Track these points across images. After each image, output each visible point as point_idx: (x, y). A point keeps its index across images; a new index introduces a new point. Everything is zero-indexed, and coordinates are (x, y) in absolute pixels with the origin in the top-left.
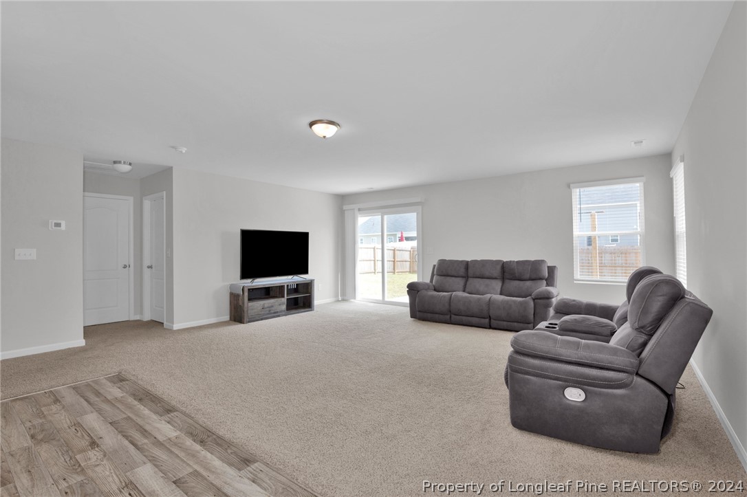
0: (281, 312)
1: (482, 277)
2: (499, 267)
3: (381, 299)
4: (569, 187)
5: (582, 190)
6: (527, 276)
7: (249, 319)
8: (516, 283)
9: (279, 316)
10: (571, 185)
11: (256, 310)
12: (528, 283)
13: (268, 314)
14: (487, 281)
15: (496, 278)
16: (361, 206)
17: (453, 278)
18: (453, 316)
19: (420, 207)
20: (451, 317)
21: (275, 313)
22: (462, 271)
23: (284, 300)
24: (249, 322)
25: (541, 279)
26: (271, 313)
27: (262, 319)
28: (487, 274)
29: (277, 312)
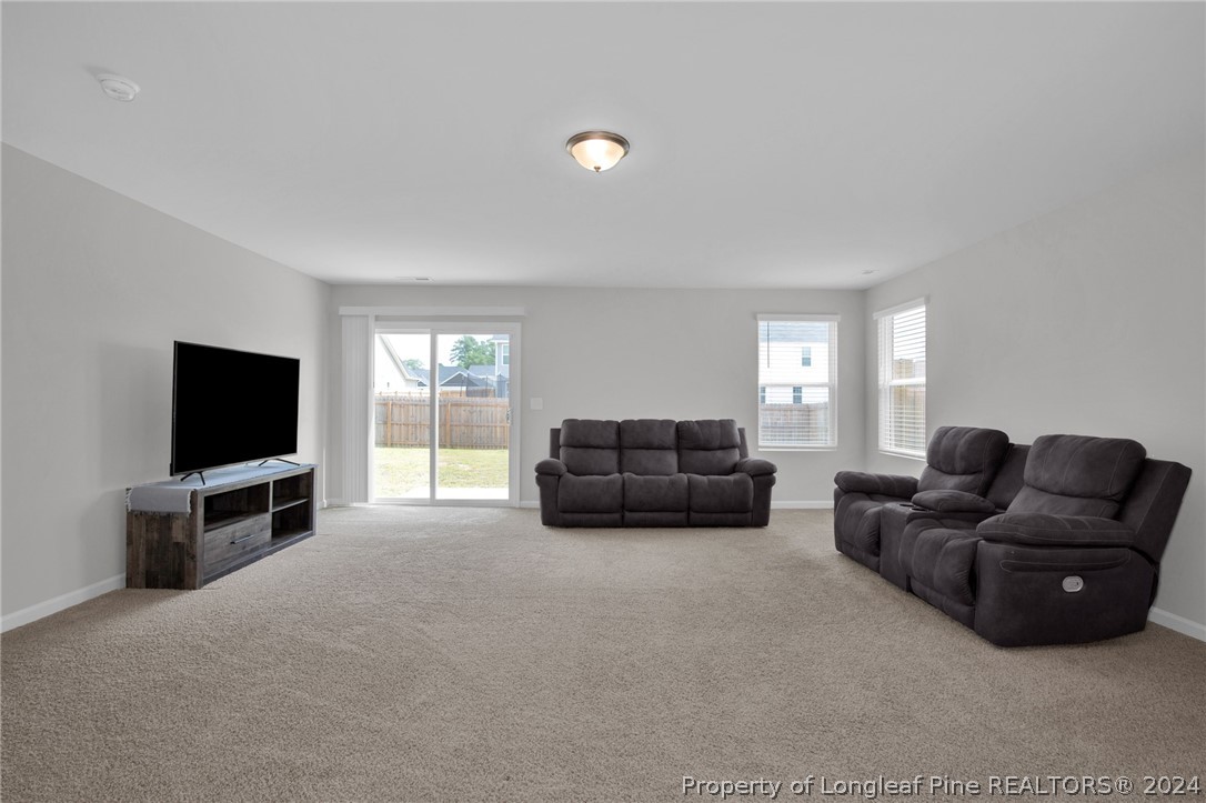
0: (263, 546)
1: (649, 447)
2: (672, 431)
3: (428, 496)
4: (755, 319)
5: (771, 323)
6: (717, 443)
7: (205, 574)
8: (702, 454)
9: (259, 558)
10: (759, 316)
11: (217, 551)
12: (719, 454)
13: (241, 555)
14: (657, 453)
15: (669, 449)
16: (380, 311)
17: (599, 451)
18: (627, 514)
19: (518, 326)
20: (623, 517)
21: (252, 550)
22: (612, 438)
23: (268, 517)
24: (207, 581)
25: (734, 447)
26: (247, 553)
27: (229, 571)
28: (656, 442)
29: (257, 548)
